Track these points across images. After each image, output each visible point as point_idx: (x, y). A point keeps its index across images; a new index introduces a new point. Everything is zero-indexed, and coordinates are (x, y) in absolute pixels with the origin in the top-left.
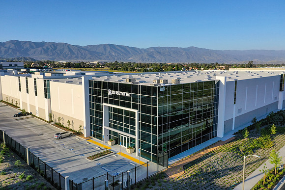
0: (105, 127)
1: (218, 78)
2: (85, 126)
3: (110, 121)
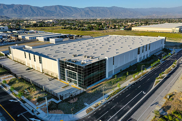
0: (66, 77)
1: (105, 58)
2: (59, 75)
3: (68, 74)
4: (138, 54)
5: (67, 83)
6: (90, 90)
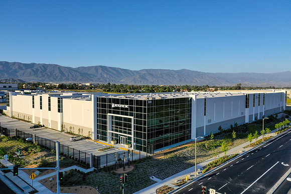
0: (109, 131)
1: (191, 96)
2: (93, 131)
3: (112, 127)
4: (246, 107)
5: (110, 145)
6: (161, 155)
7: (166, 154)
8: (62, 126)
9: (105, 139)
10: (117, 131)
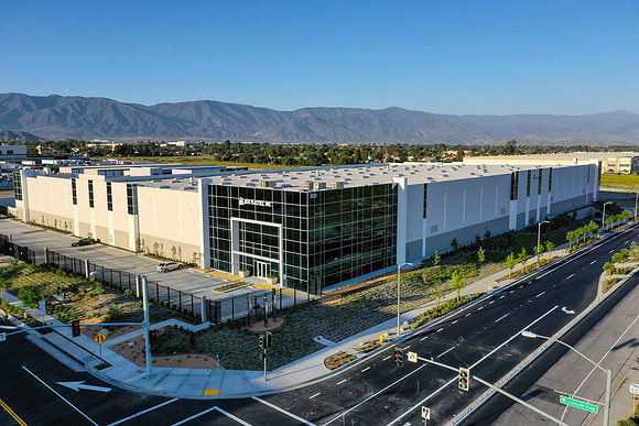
0: (234, 252)
2: (202, 252)
3: (241, 243)
4: (512, 199)
5: (236, 278)
7: (344, 295)
8: (138, 242)
9: (226, 268)
10: (249, 251)
